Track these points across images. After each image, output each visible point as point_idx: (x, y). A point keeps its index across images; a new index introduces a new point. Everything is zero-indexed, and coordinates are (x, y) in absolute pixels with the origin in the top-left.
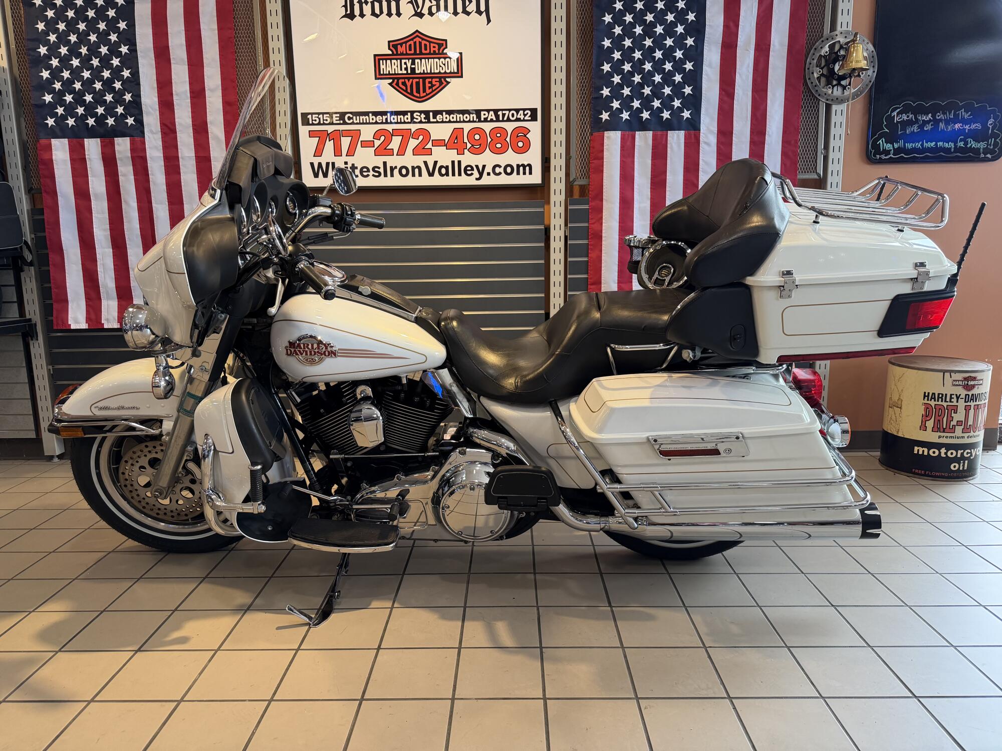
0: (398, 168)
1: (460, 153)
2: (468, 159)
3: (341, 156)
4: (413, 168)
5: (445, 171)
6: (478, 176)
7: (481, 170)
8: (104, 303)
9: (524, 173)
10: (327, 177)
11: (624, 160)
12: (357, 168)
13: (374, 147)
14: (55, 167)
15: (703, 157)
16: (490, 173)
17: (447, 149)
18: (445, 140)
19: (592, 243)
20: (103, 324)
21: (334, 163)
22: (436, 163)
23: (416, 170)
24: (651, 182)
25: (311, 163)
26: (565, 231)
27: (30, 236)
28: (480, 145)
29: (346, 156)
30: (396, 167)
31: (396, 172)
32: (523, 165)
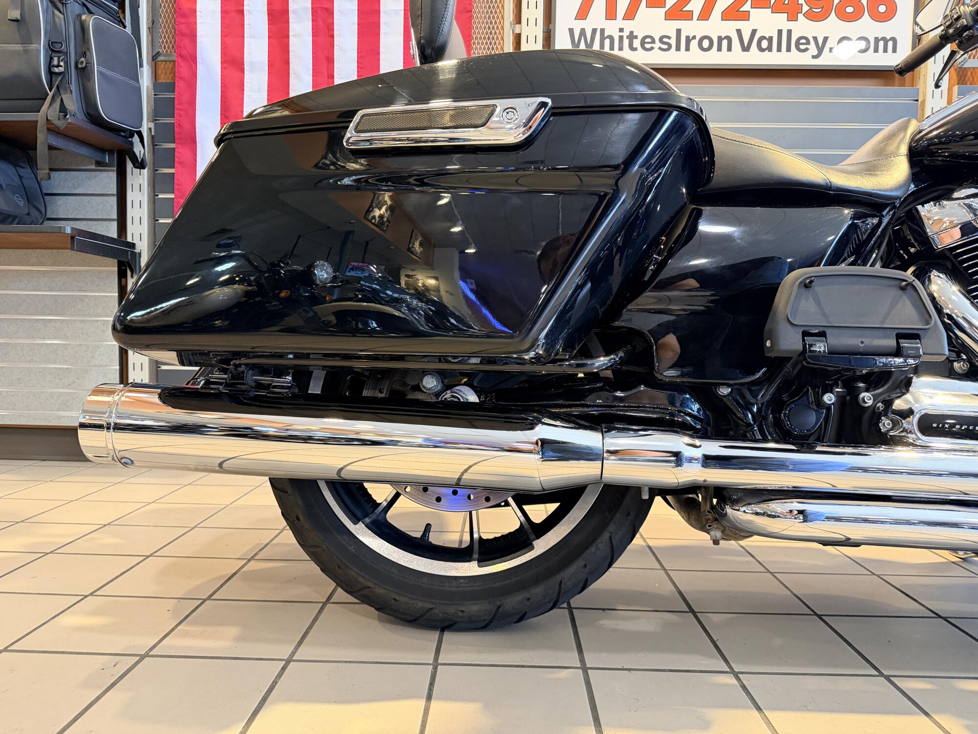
0: (698, 38)
1: (793, 18)
3: (616, 19)
4: (720, 39)
6: (815, 53)
7: (820, 43)
9: (885, 51)
12: (636, 37)
13: (665, 7)
14: (199, 20)
16: (834, 48)
17: (772, 12)
21: (604, 29)
22: (754, 32)
23: (723, 42)
25: (569, 28)
27: (147, 125)
28: (823, 8)
29: (623, 19)
30: (694, 37)
31: (694, 44)
32: (884, 39)
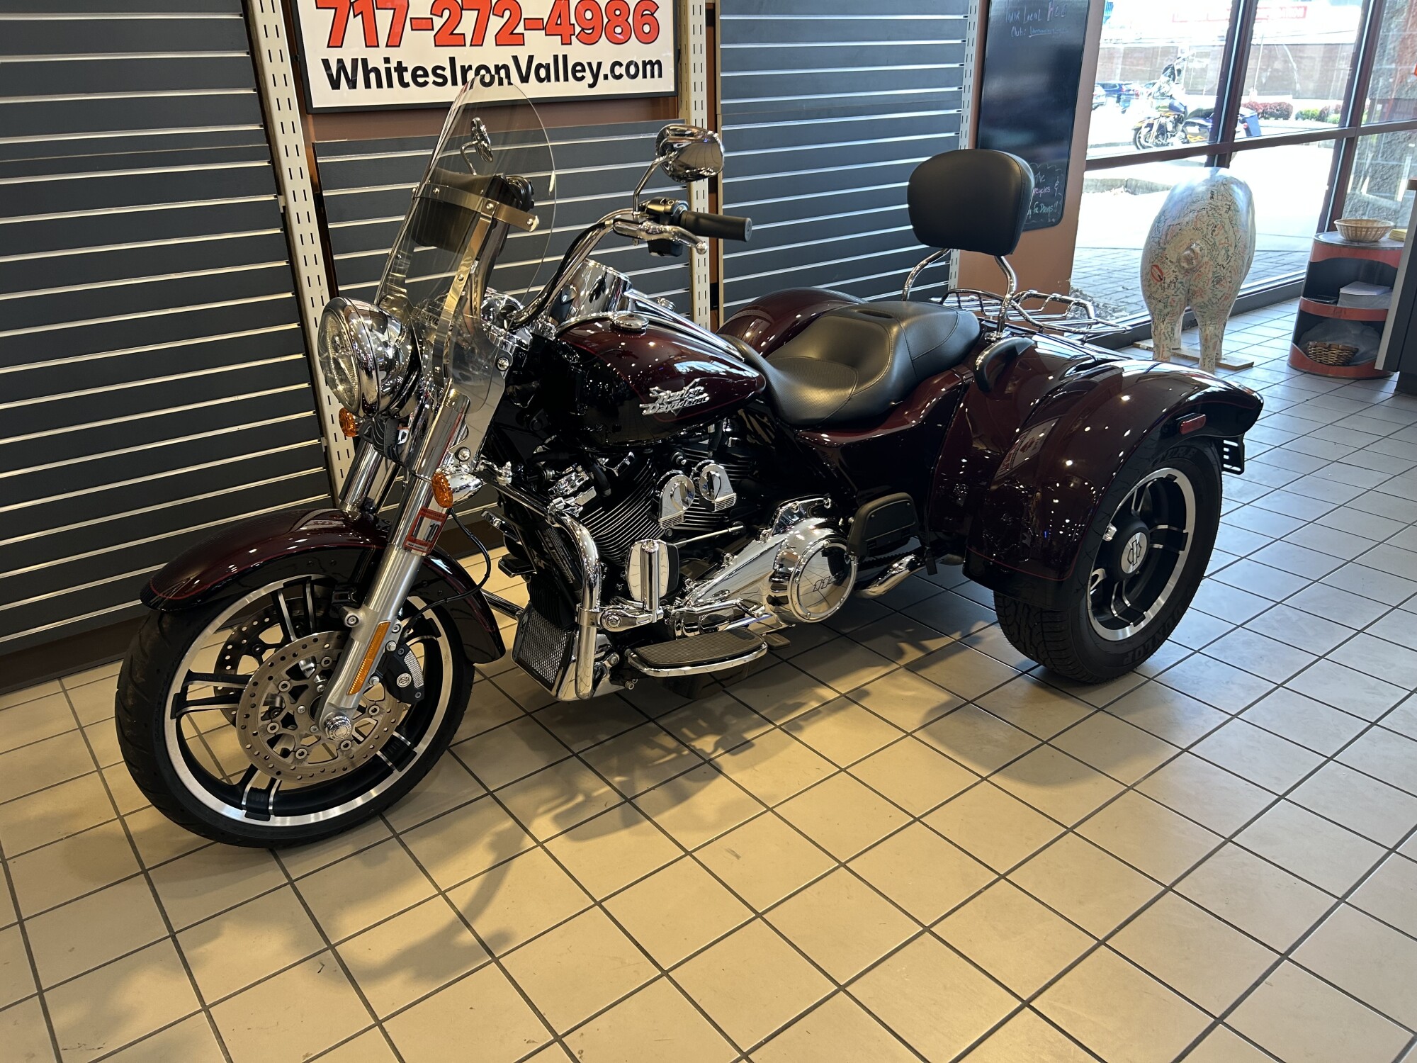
0: (474, 68)
2: (578, 52)
3: (378, 46)
4: (498, 68)
5: (544, 73)
6: (591, 81)
9: (653, 76)
12: (406, 69)
16: (607, 75)
17: (546, 35)
18: (543, 19)
21: (366, 59)
22: (531, 58)
23: (502, 73)
25: (323, 60)
28: (593, 28)
29: (387, 46)
30: (470, 67)
31: (470, 75)
32: (650, 62)
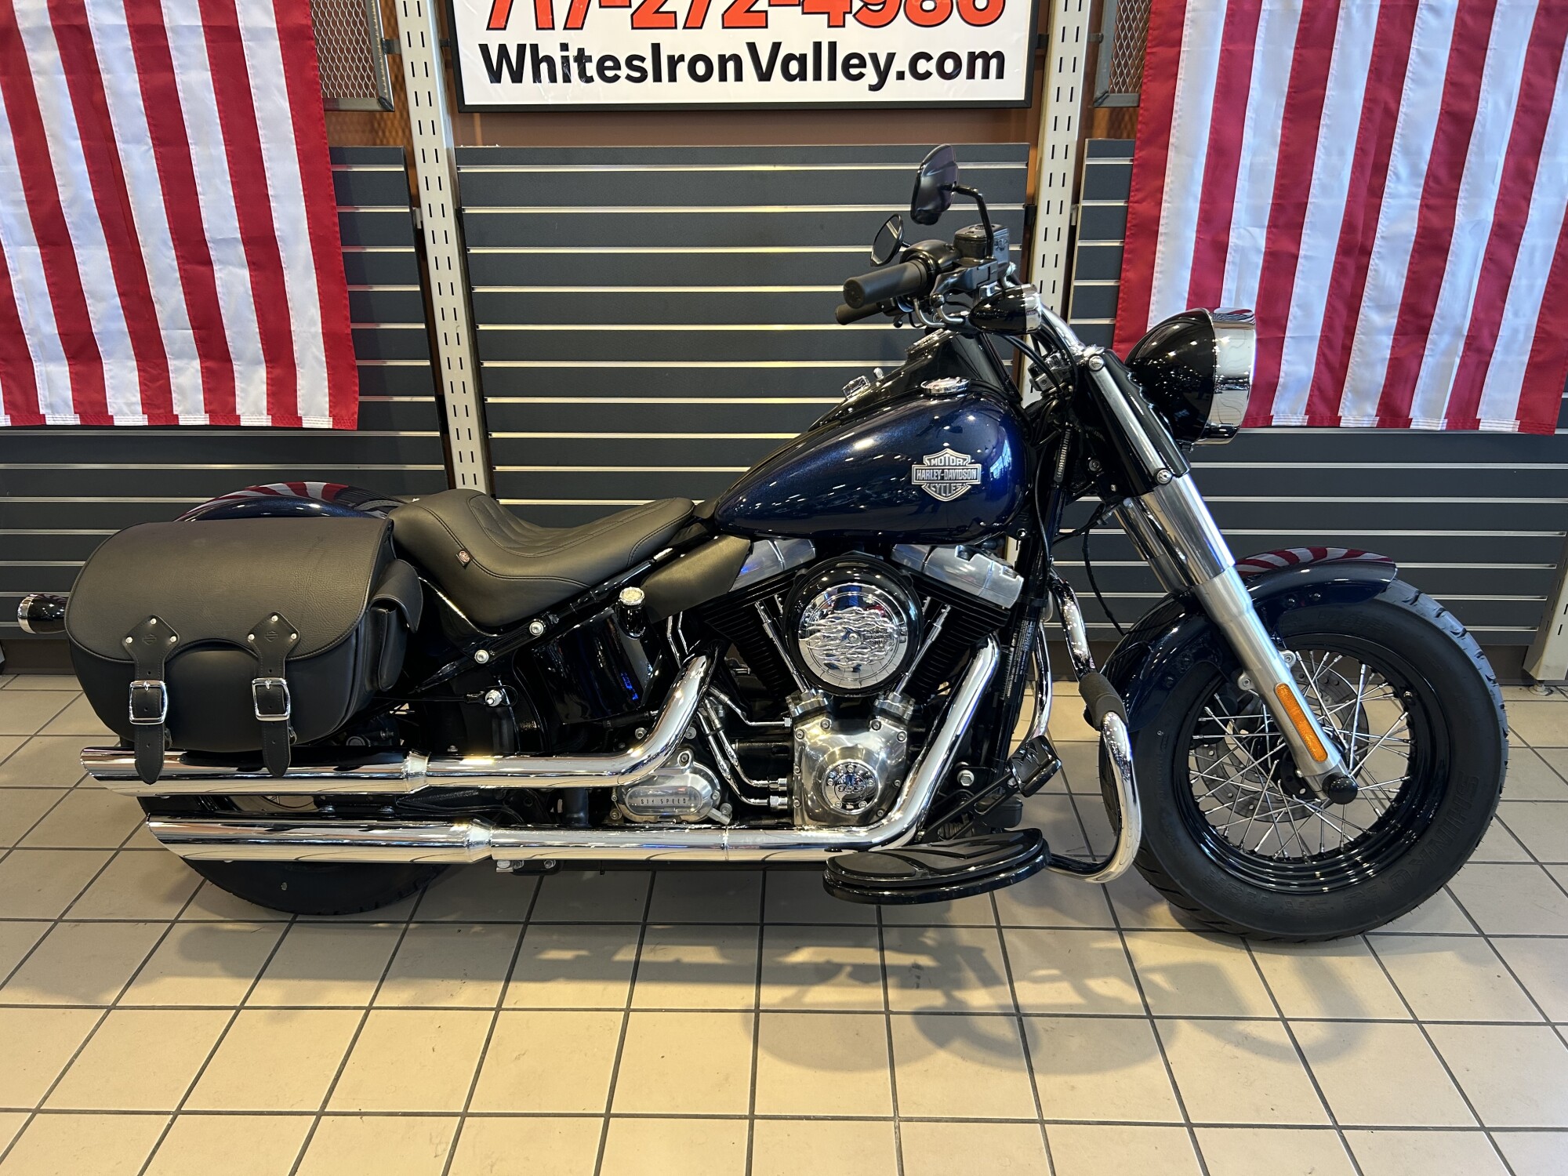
0: (687, 59)
1: (836, 22)
2: (854, 38)
3: (553, 28)
5: (797, 68)
6: (874, 80)
7: (882, 66)
8: (38, 368)
9: (986, 75)
10: (521, 81)
11: (1230, 47)
13: (630, 6)
15: (1419, 45)
16: (903, 73)
17: (803, 13)
19: (1131, 246)
20: (44, 415)
21: (537, 45)
22: (776, 46)
23: (728, 66)
24: (1288, 104)
25: (480, 45)
26: (1071, 215)
28: (884, 3)
29: (565, 28)
30: (682, 58)
31: (682, 69)
32: (984, 55)
